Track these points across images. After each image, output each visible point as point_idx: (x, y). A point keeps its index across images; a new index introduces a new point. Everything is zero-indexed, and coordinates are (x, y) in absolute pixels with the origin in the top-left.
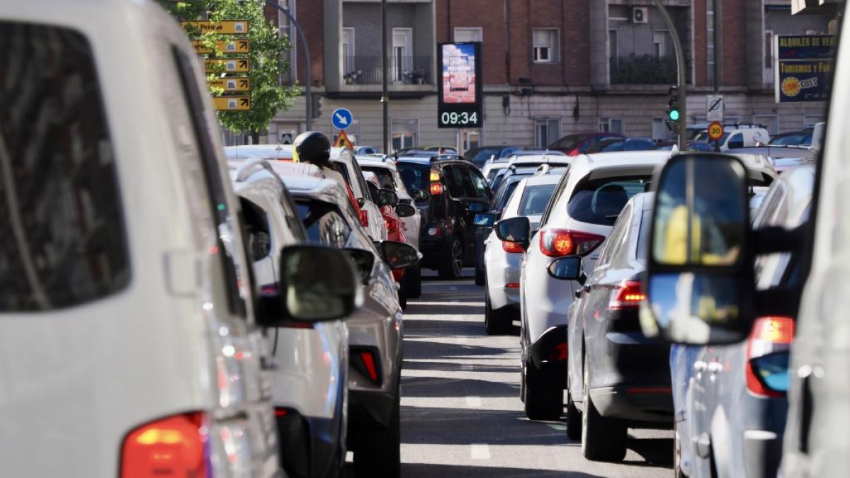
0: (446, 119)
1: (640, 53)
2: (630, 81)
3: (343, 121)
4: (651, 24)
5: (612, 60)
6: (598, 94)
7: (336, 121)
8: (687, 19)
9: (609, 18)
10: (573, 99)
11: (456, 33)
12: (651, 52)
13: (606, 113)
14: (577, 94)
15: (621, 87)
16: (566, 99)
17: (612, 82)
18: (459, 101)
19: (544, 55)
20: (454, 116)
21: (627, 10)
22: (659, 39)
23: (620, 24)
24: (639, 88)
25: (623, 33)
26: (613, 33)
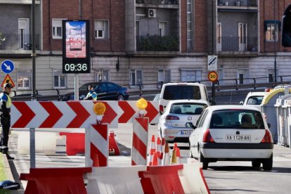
0: (67, 68)
1: (152, 34)
2: (147, 49)
3: (9, 68)
4: (157, 18)
5: (137, 37)
6: (130, 56)
7: (4, 68)
8: (177, 15)
9: (136, 15)
10: (116, 59)
11: (53, 22)
12: (158, 33)
13: (133, 67)
14: (118, 56)
15: (142, 53)
16: (112, 59)
17: (137, 50)
18: (76, 56)
19: (100, 35)
20: (72, 66)
21: (145, 10)
22: (162, 26)
23: (141, 18)
24: (151, 53)
25: (143, 23)
26: (137, 23)
